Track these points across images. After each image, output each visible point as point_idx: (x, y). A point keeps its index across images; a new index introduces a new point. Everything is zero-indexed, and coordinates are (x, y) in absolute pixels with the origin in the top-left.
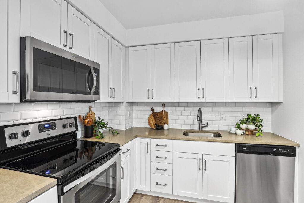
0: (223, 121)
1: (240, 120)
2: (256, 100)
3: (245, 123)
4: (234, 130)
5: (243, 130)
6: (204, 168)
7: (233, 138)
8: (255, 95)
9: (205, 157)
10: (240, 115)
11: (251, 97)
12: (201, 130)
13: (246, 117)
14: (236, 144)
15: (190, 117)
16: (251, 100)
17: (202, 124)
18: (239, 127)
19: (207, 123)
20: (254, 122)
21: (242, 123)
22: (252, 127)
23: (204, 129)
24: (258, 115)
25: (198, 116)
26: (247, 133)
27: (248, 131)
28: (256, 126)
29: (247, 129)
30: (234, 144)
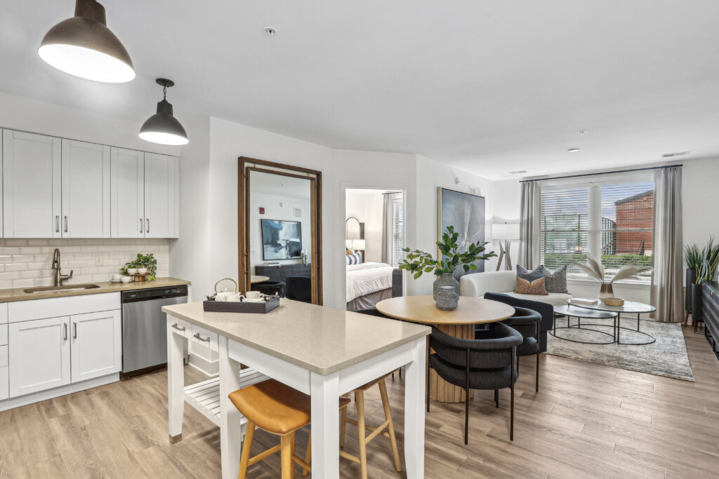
0: (100, 268)
1: (127, 264)
2: (148, 236)
3: (135, 267)
4: (118, 277)
5: (132, 276)
6: (73, 334)
7: (118, 287)
8: (146, 230)
9: (74, 319)
10: (127, 257)
11: (141, 232)
12: (59, 285)
13: (135, 259)
14: (121, 292)
15: (32, 265)
16: (141, 236)
17: (61, 275)
18: (126, 273)
19: (72, 272)
20: (146, 263)
21: (130, 267)
22: (143, 271)
23: (65, 283)
24: (152, 255)
25: (55, 261)
26: (137, 279)
27: (139, 277)
28: (149, 269)
29: (137, 275)
30: (120, 293)
